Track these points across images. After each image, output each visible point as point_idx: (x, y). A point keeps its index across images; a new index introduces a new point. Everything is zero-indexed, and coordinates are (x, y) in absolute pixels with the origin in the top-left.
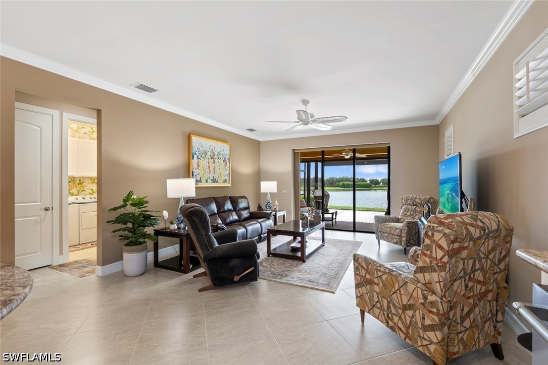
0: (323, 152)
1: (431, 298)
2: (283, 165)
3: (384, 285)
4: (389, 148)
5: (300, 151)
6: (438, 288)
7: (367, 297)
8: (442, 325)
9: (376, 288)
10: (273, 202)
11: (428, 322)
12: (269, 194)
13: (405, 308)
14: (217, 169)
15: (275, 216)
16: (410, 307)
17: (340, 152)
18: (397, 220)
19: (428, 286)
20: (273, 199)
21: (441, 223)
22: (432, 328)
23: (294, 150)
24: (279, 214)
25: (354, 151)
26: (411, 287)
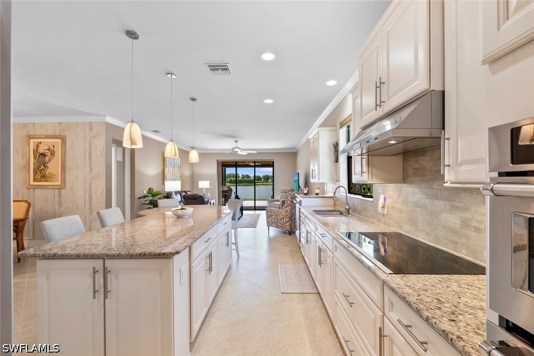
0: (236, 162)
1: (287, 214)
2: (212, 170)
3: (276, 215)
4: (273, 162)
5: (221, 161)
6: (289, 211)
7: (270, 221)
8: (290, 220)
9: (273, 217)
10: (207, 194)
11: (287, 220)
12: (204, 189)
13: (281, 219)
14: (175, 173)
15: (210, 203)
16: (283, 218)
17: (245, 162)
18: (278, 201)
19: (287, 211)
20: (207, 193)
21: (290, 194)
22: (288, 222)
23: (217, 160)
24: (212, 202)
25: (255, 162)
26: (283, 213)
